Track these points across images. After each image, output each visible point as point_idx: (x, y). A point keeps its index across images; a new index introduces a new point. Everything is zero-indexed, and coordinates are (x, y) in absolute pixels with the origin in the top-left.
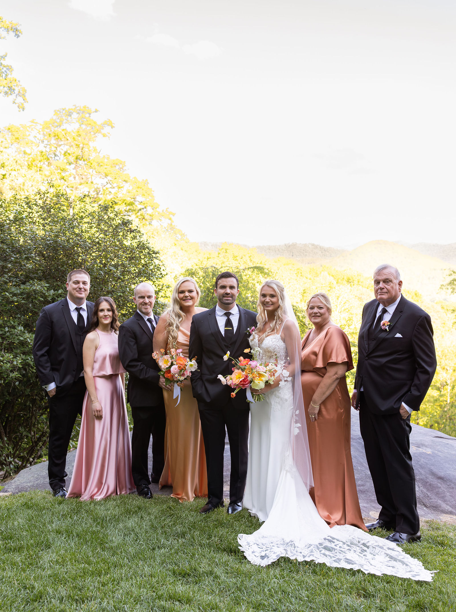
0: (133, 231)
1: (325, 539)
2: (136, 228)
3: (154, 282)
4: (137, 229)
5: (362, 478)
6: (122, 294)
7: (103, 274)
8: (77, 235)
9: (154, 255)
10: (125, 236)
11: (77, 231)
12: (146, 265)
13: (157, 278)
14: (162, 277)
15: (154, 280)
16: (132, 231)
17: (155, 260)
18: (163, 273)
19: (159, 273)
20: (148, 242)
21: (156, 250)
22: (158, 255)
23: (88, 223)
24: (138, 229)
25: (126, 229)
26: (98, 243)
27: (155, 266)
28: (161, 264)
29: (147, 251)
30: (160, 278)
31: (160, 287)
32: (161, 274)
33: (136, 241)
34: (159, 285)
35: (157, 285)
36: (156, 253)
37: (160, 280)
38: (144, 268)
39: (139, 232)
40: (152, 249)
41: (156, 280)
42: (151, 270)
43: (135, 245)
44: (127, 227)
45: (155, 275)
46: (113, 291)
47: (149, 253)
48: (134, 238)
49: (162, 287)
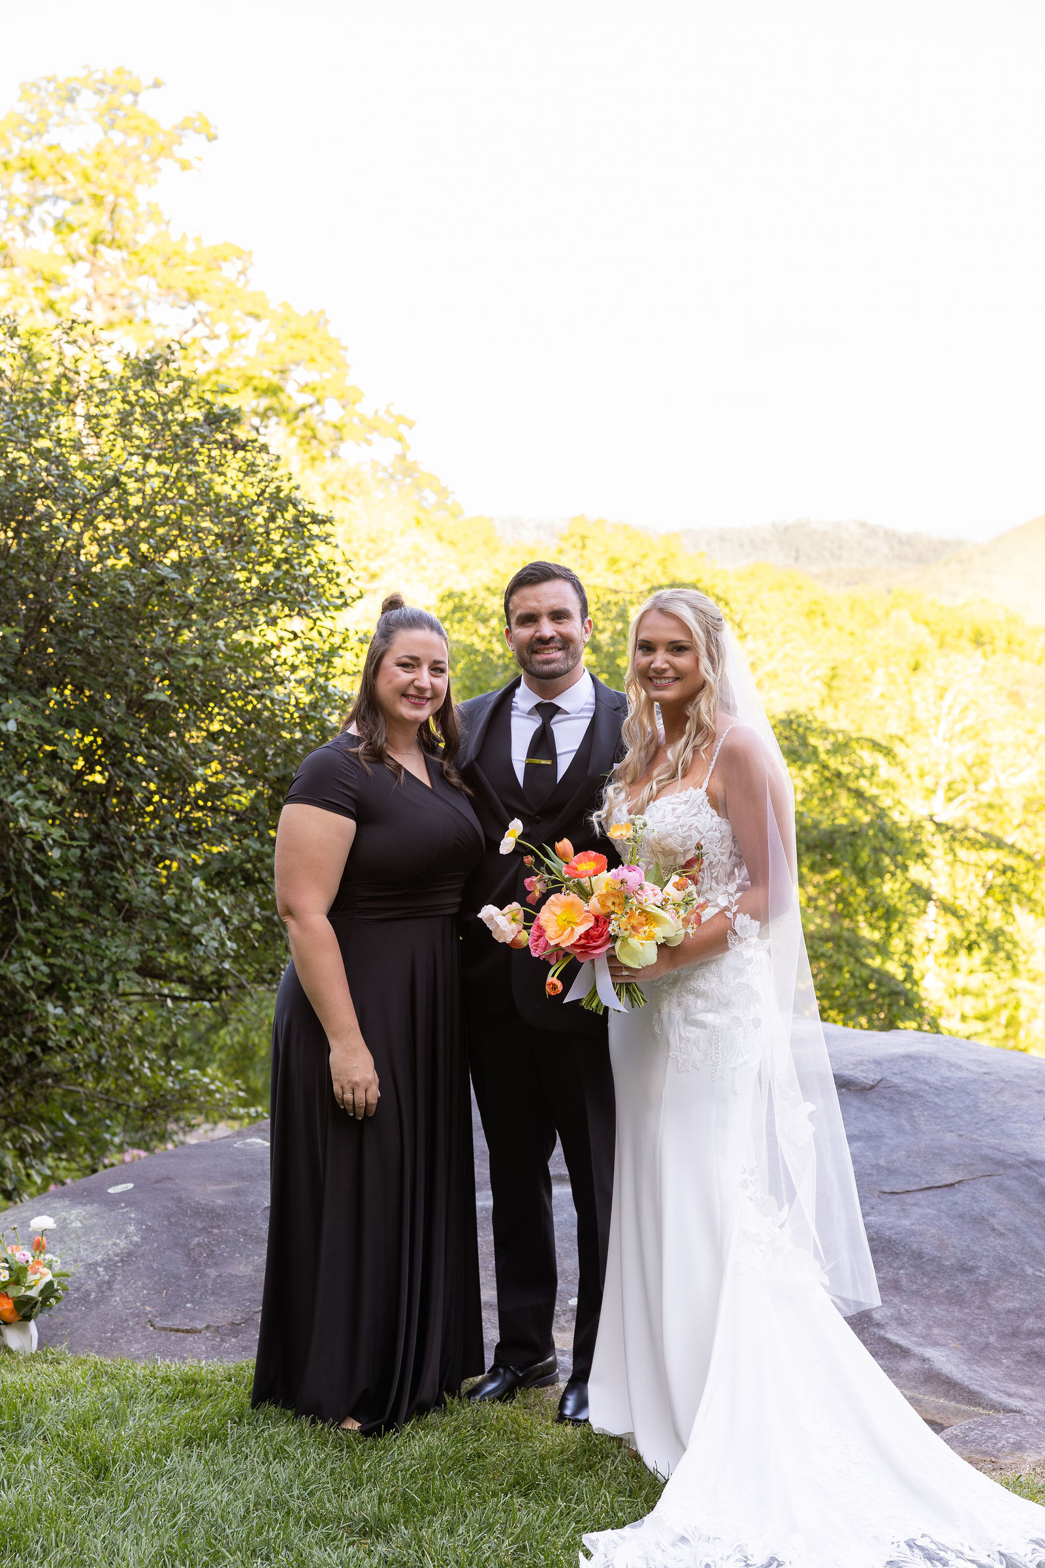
0: (243, 447)
1: (911, 1545)
2: (253, 435)
3: (315, 621)
4: (255, 441)
5: (1038, 1307)
6: (199, 662)
7: (132, 589)
8: (44, 453)
9: (315, 529)
10: (216, 467)
11: (43, 443)
12: (286, 560)
13: (324, 609)
14: (345, 604)
15: (314, 616)
16: (238, 446)
17: (320, 547)
18: (351, 592)
19: (334, 588)
20: (293, 483)
21: (321, 510)
22: (328, 528)
23: (88, 418)
24: (262, 440)
25: (220, 437)
26: (116, 482)
27: (322, 566)
28: (339, 558)
29: (291, 512)
30: (337, 608)
31: (337, 640)
32: (342, 594)
33: (255, 480)
34: (332, 633)
35: (325, 633)
36: (323, 522)
37: (333, 613)
38: (278, 574)
39: (264, 448)
40: (309, 508)
41: (320, 615)
42: (306, 580)
43: (252, 493)
44: (223, 432)
45: (318, 596)
46: (171, 652)
47: (296, 520)
48: (251, 469)
49: (344, 641)
